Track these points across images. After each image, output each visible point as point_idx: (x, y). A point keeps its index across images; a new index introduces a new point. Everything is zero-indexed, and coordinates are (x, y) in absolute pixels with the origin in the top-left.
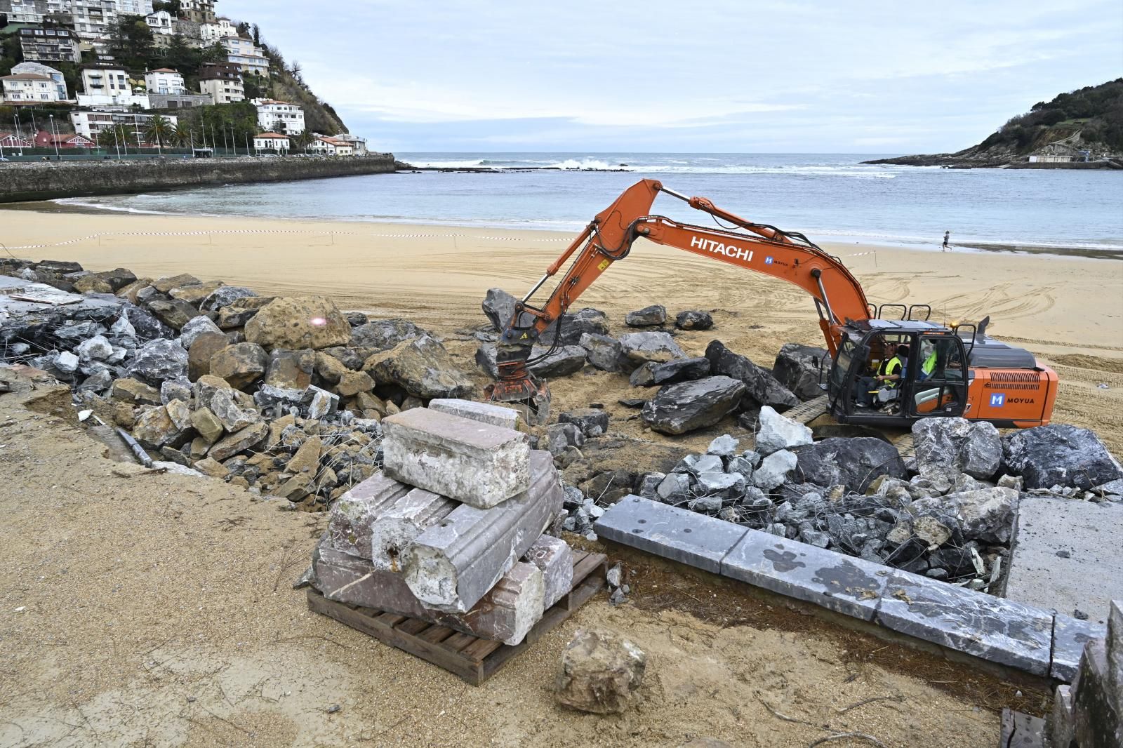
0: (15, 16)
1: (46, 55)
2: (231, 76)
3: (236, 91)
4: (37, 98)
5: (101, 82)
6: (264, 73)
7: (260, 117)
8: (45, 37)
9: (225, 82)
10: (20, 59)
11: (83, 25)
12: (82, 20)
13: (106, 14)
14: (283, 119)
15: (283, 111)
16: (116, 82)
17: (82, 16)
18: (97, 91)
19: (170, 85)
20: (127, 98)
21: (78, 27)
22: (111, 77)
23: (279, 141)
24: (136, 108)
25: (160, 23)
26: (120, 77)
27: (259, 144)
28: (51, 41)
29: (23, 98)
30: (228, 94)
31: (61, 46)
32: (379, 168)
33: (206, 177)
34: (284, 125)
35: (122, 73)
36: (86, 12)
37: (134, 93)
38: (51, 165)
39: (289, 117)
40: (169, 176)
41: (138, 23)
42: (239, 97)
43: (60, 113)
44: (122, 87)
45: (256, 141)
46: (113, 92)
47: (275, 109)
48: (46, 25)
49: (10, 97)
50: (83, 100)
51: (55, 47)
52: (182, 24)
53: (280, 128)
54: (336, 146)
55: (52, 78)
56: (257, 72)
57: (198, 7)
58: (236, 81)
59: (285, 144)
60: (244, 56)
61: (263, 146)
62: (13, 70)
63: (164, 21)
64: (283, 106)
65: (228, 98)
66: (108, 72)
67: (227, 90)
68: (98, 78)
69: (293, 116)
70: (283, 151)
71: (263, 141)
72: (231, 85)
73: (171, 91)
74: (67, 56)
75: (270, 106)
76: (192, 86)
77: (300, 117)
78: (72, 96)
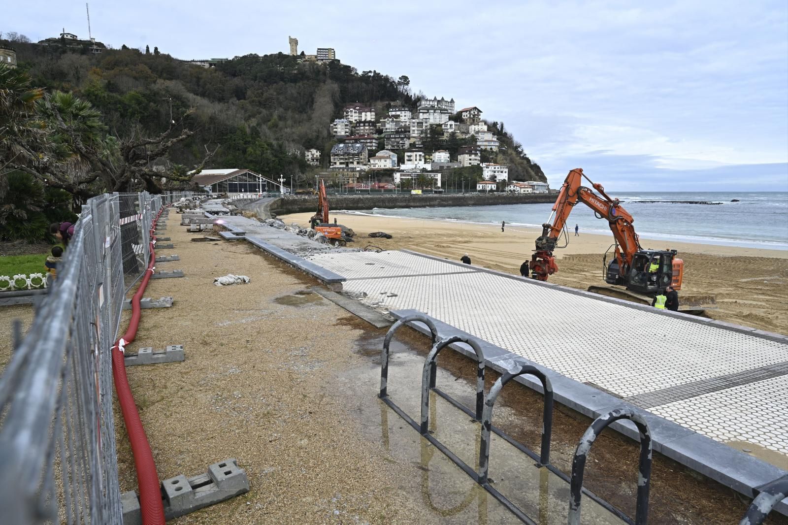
0: (386, 129)
1: (394, 146)
2: (473, 152)
3: (476, 160)
4: (383, 167)
5: (412, 158)
6: (495, 149)
7: (484, 173)
8: (395, 138)
9: (470, 156)
10: (383, 149)
11: (414, 130)
12: (413, 129)
13: (424, 124)
14: (496, 174)
15: (497, 169)
16: (418, 158)
17: (414, 127)
18: (409, 162)
19: (442, 158)
20: (422, 165)
21: (411, 132)
22: (416, 155)
23: (490, 186)
24: (424, 170)
25: (449, 126)
26: (420, 155)
27: (479, 187)
28: (397, 140)
29: (377, 167)
30: (470, 162)
31: (401, 142)
32: (543, 200)
33: (432, 203)
34: (496, 177)
35: (421, 153)
36: (416, 124)
37: (425, 162)
38: (361, 196)
39: (500, 173)
40: (414, 202)
41: (439, 128)
42: (475, 163)
43: (388, 174)
44: (420, 160)
45: (478, 185)
46: (416, 163)
47: (493, 169)
48: (397, 132)
49: (372, 167)
50: (403, 167)
51: (398, 143)
52: (462, 125)
53: (493, 179)
54: (521, 188)
55: (389, 157)
56: (491, 149)
57: (472, 116)
58: (476, 154)
59: (494, 187)
60: (486, 141)
61: (481, 188)
62: (377, 154)
63: (451, 125)
64: (497, 167)
65: (470, 163)
66: (415, 153)
67: (470, 159)
68: (410, 156)
69: (502, 172)
70: (491, 191)
71: (481, 185)
72: (473, 157)
73: (442, 161)
74: (402, 146)
75: (490, 167)
76: (453, 158)
77: (505, 172)
78: (399, 165)
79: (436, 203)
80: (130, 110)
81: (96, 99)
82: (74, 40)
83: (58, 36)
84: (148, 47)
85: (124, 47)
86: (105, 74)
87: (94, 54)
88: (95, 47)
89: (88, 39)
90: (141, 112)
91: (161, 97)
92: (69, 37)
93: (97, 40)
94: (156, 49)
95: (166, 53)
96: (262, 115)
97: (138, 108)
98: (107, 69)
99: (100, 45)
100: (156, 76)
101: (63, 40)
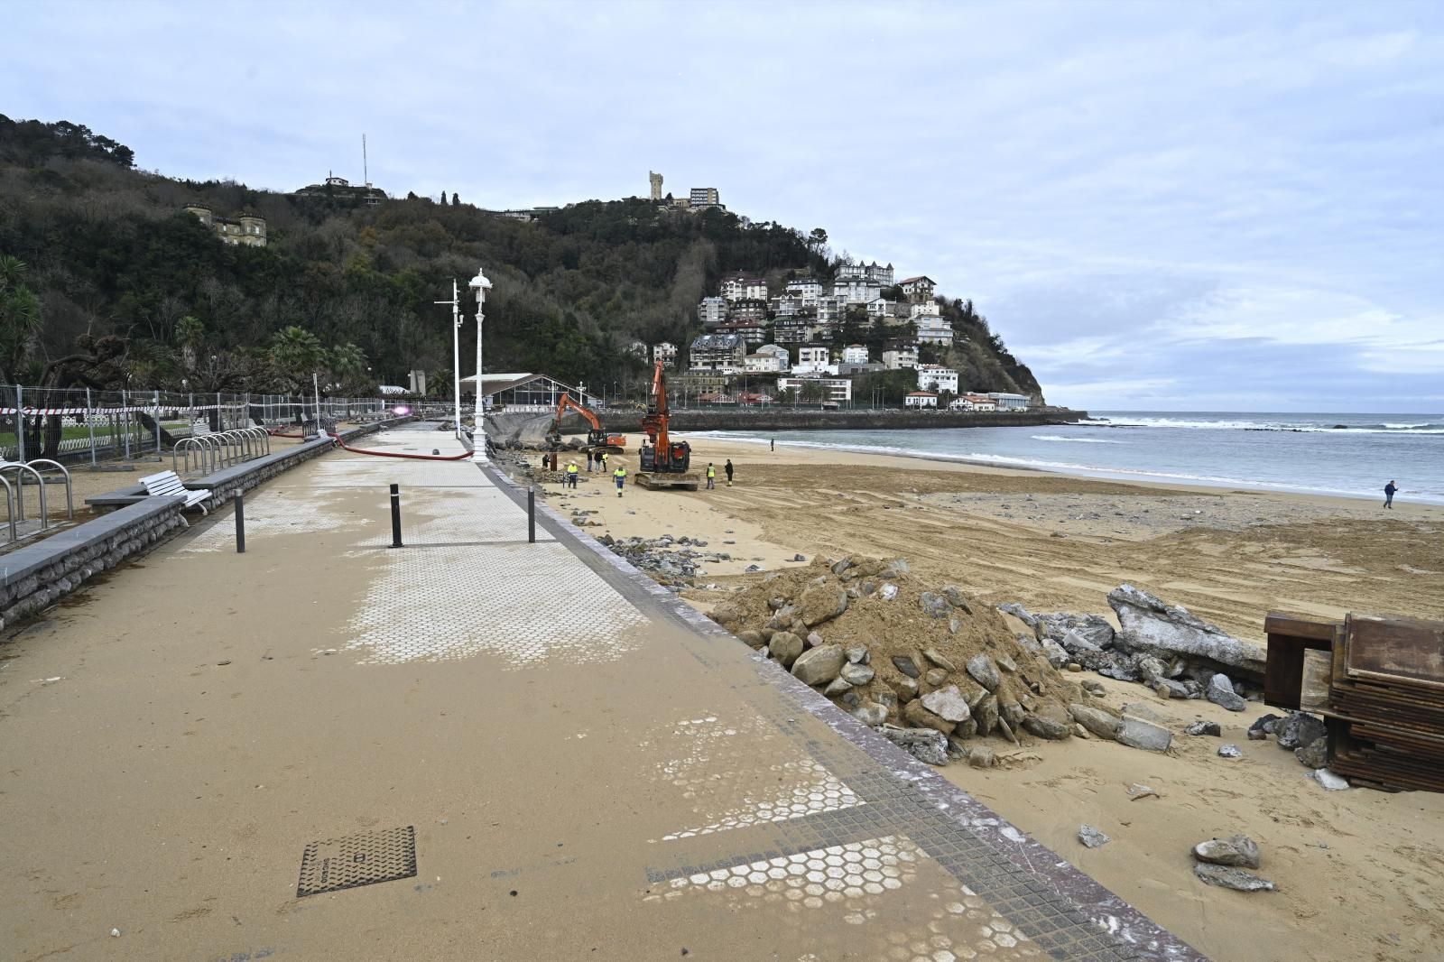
0: (781, 312)
1: (788, 338)
2: (905, 347)
3: (910, 359)
4: (763, 370)
5: (809, 357)
6: (946, 342)
7: (920, 379)
8: (790, 326)
9: (900, 353)
10: (772, 342)
11: (822, 314)
12: (822, 311)
13: (838, 305)
14: (939, 381)
15: (940, 374)
16: (819, 356)
17: (822, 308)
18: (806, 363)
19: (857, 356)
20: (825, 366)
21: (819, 316)
22: (816, 352)
23: (926, 399)
24: (826, 375)
25: (877, 307)
26: (822, 352)
27: (910, 401)
28: (793, 328)
29: (754, 369)
30: (900, 362)
31: (799, 332)
32: (1008, 422)
34: (937, 386)
35: (823, 349)
36: (825, 305)
37: (831, 362)
39: (945, 380)
41: (861, 309)
42: (907, 364)
43: (771, 378)
44: (822, 359)
45: (907, 398)
46: (816, 363)
47: (934, 373)
48: (794, 317)
49: (748, 370)
50: (796, 370)
51: (794, 333)
52: (901, 306)
53: (933, 388)
54: (974, 403)
55: (774, 355)
56: (940, 342)
57: (918, 291)
58: (910, 351)
59: (933, 401)
60: (932, 330)
61: (912, 402)
62: (758, 351)
63: (881, 306)
64: (940, 370)
65: (900, 365)
66: (814, 349)
67: (901, 359)
68: (807, 354)
69: (948, 378)
70: (928, 406)
71: (912, 398)
72: (905, 354)
73: (856, 361)
74: (801, 338)
75: (930, 371)
76: (875, 355)
77: (954, 379)
78: (789, 367)
79: (821, 423)
80: (402, 295)
81: (359, 281)
82: (344, 187)
83: (323, 182)
84: (444, 194)
85: (411, 195)
86: (381, 235)
87: (369, 206)
88: (371, 196)
89: (363, 184)
90: (416, 297)
91: (444, 275)
92: (337, 183)
93: (375, 186)
94: (456, 196)
95: (469, 203)
96: (599, 291)
97: (412, 291)
98: (385, 228)
99: (379, 192)
100: (452, 236)
101: (328, 188)
